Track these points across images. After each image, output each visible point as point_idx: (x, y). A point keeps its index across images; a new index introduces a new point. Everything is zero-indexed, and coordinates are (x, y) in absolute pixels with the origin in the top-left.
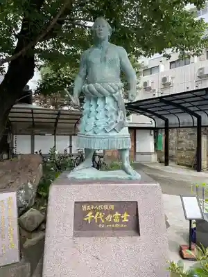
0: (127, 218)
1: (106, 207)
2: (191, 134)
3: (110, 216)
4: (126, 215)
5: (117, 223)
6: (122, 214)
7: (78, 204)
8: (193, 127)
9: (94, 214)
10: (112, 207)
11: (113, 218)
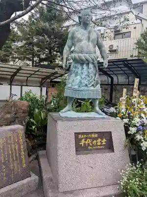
0: (105, 142)
1: (93, 136)
2: (106, 89)
3: (95, 141)
4: (104, 140)
5: (99, 146)
6: (102, 139)
7: (77, 134)
8: (108, 84)
9: (86, 141)
10: (96, 136)
11: (97, 143)
